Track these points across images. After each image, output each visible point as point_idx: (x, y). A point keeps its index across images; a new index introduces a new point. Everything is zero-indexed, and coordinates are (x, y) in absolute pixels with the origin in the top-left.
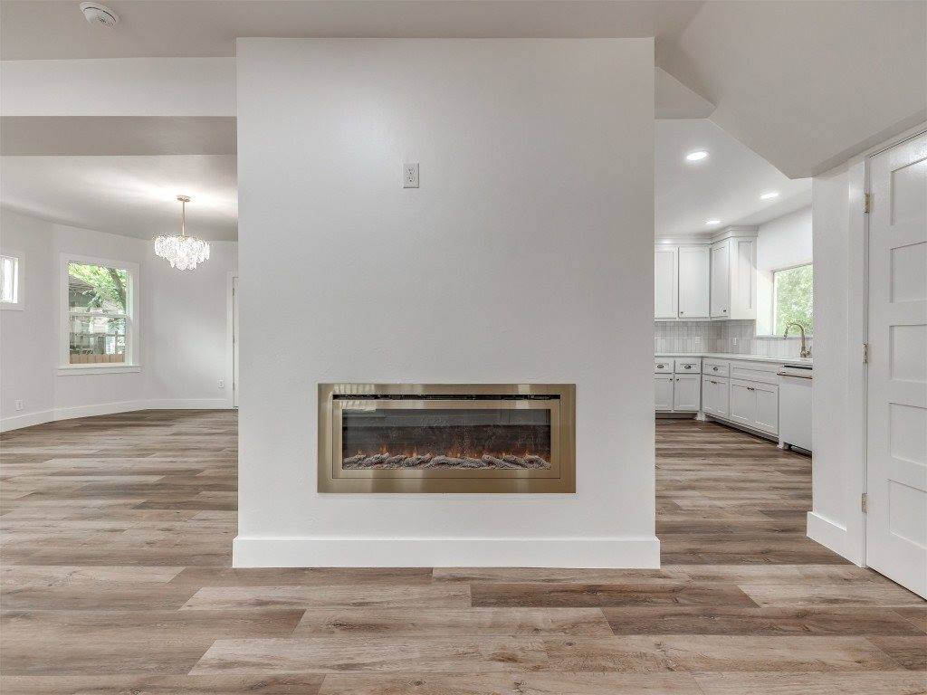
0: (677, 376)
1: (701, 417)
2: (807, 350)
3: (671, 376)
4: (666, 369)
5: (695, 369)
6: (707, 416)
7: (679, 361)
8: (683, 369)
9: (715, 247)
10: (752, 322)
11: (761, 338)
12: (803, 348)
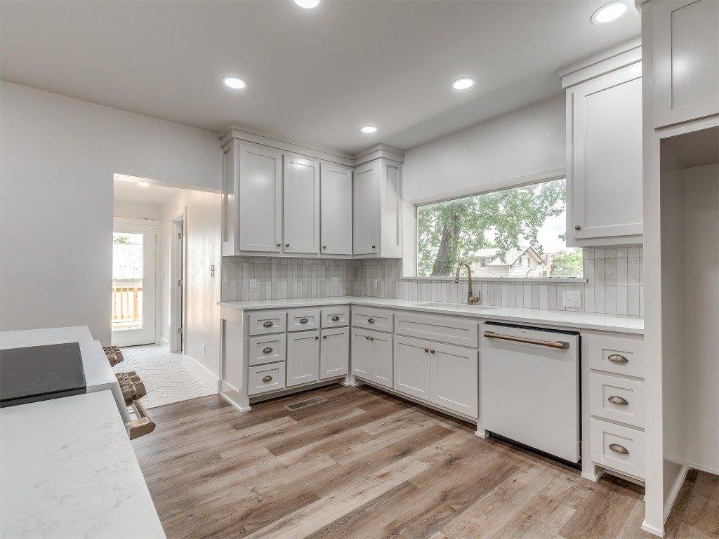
0: (324, 333)
1: (350, 382)
2: (475, 294)
3: (316, 334)
4: (311, 324)
5: (344, 320)
6: (357, 380)
7: (326, 311)
8: (331, 323)
9: (357, 171)
10: (397, 262)
11: (409, 280)
12: (470, 294)
